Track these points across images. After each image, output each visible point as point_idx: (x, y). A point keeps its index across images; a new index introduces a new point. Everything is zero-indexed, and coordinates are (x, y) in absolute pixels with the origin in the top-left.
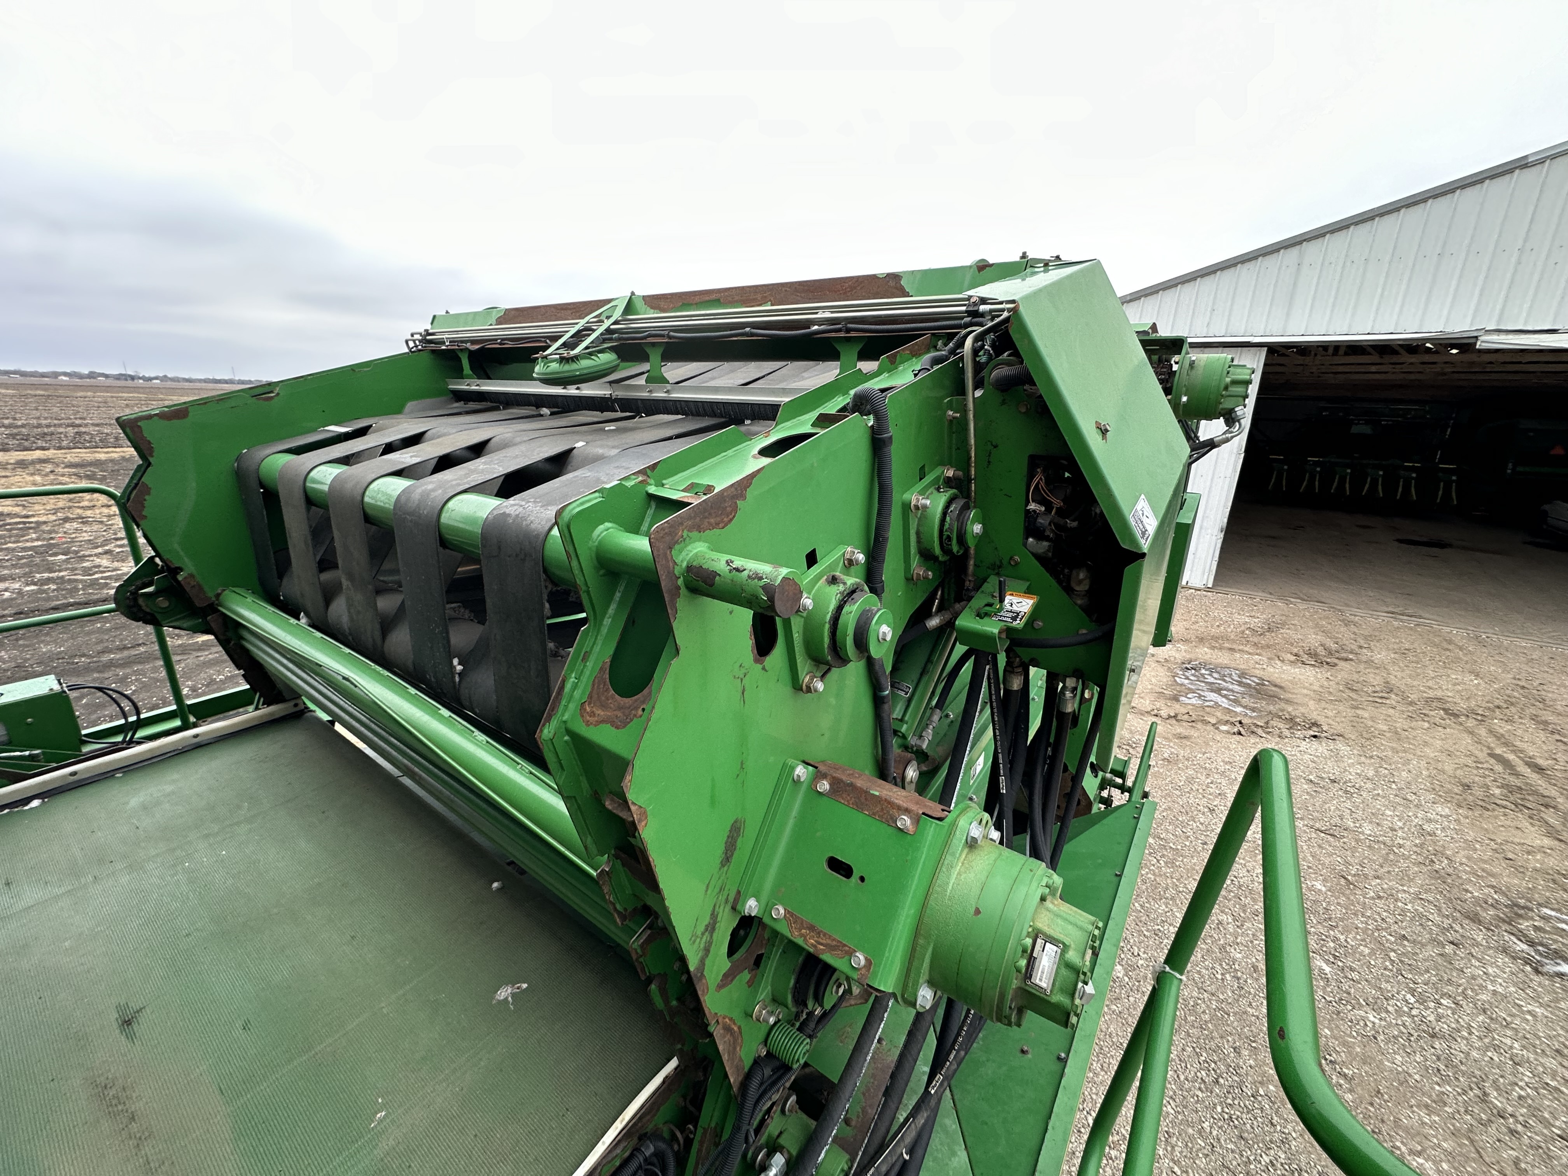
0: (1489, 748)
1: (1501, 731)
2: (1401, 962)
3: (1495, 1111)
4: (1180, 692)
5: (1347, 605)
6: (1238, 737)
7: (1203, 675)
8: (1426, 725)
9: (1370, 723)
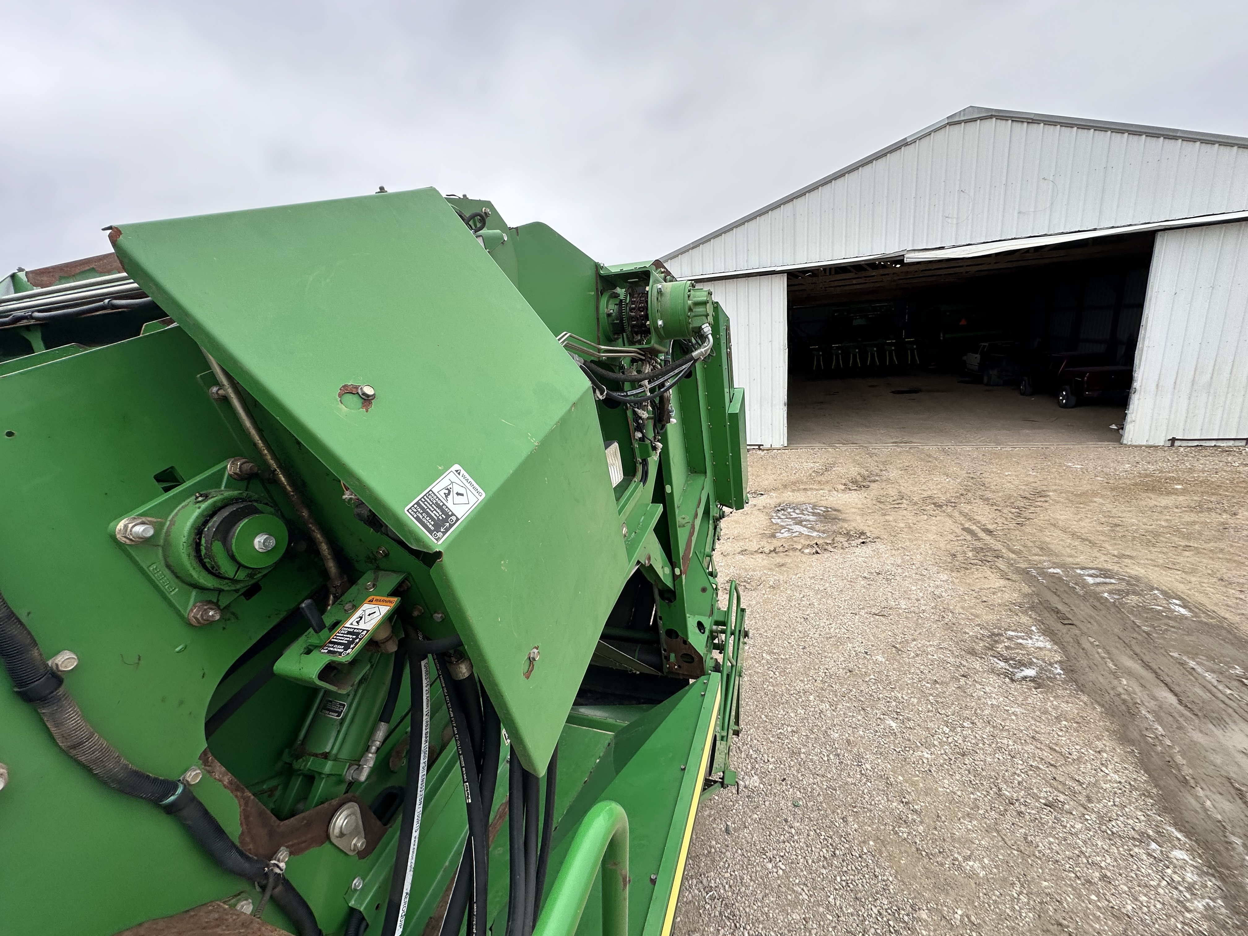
0: (962, 524)
1: (966, 511)
2: (937, 702)
3: (1007, 801)
4: (775, 530)
5: (870, 443)
6: (816, 556)
7: (789, 513)
8: (926, 517)
9: (894, 524)
